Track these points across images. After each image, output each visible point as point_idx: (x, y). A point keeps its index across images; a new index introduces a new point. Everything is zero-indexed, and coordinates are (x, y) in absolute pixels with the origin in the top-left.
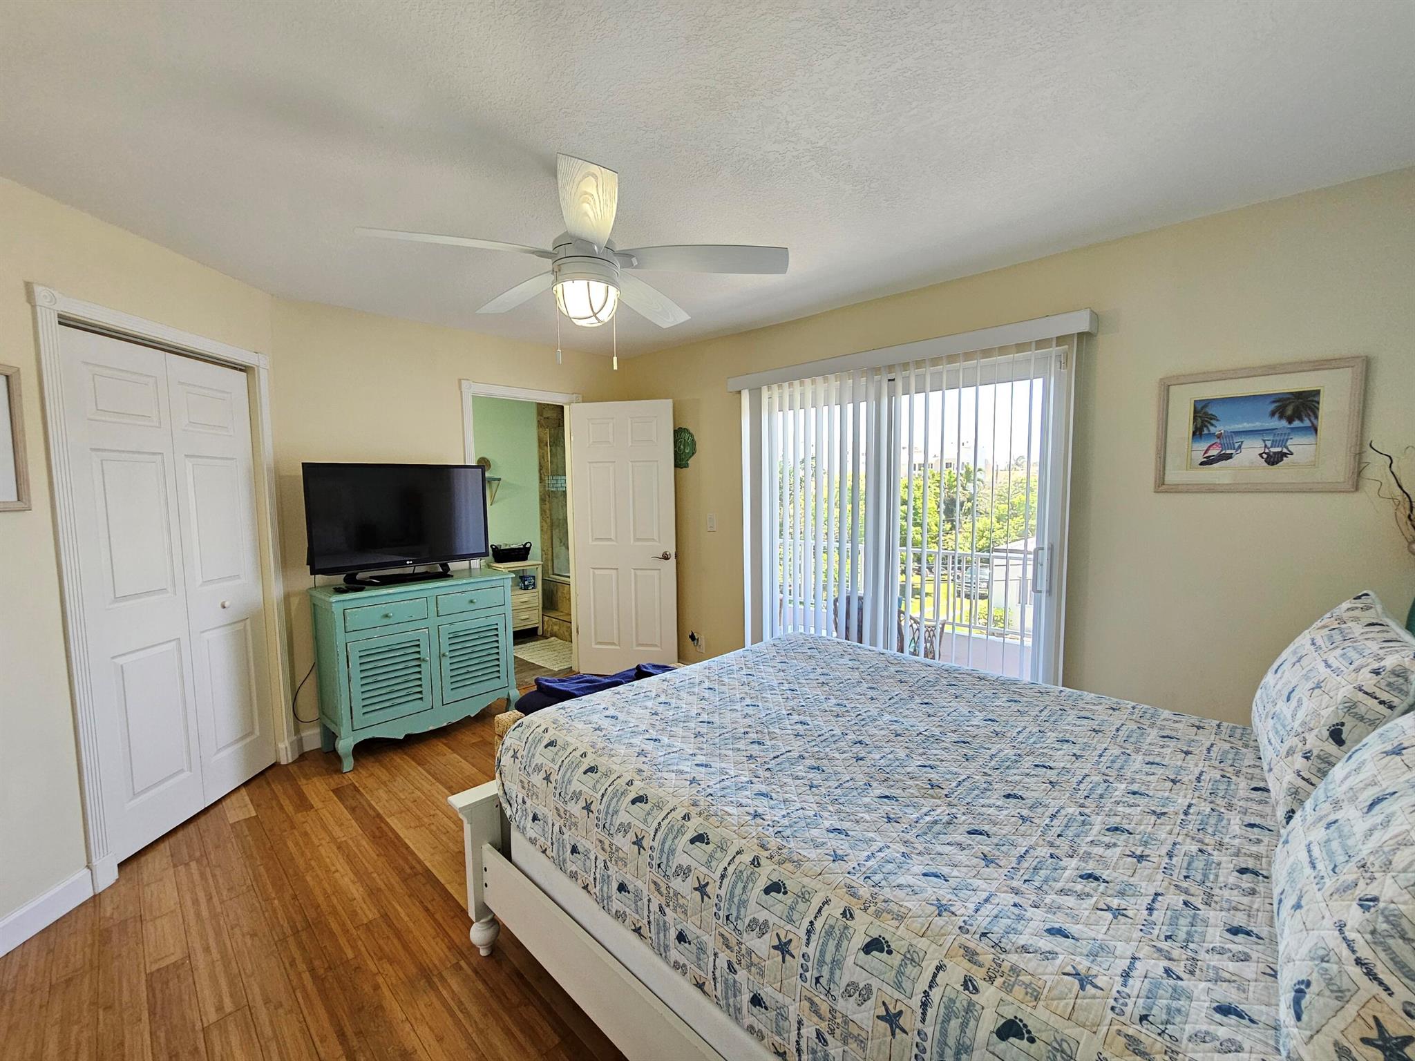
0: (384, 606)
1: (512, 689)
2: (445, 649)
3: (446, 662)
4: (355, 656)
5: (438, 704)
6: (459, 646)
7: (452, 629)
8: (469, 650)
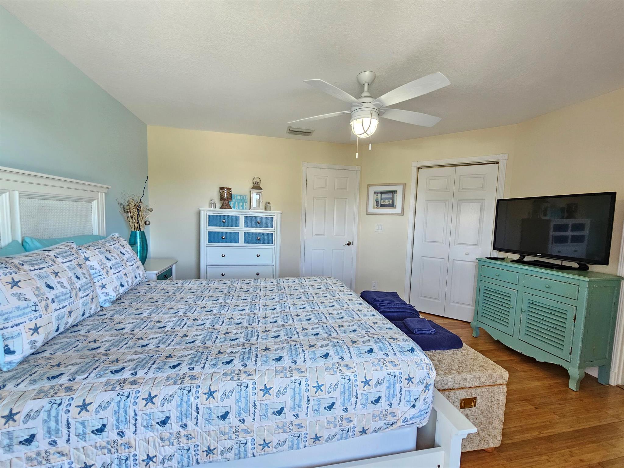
1: (573, 366)
2: (525, 308)
3: (524, 316)
4: (482, 288)
5: (516, 336)
6: (534, 311)
7: (532, 298)
8: (541, 317)
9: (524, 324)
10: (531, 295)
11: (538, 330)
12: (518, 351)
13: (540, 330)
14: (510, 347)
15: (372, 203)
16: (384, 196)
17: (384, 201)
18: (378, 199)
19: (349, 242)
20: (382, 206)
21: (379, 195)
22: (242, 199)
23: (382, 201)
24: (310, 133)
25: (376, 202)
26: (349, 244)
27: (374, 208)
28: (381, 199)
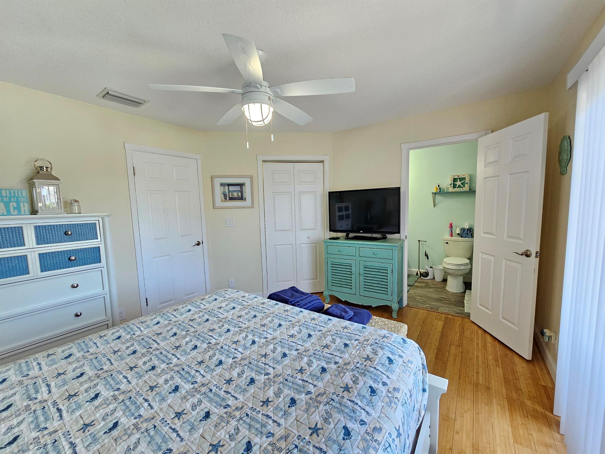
0: (339, 247)
1: (394, 303)
2: (362, 272)
3: (362, 278)
4: (330, 263)
5: (358, 294)
6: (368, 272)
7: (366, 264)
8: (373, 276)
9: (362, 283)
10: (365, 261)
11: (371, 286)
12: (360, 304)
13: (373, 285)
14: (355, 303)
15: (219, 196)
16: (231, 188)
17: (232, 194)
18: (225, 192)
19: (198, 242)
20: (231, 199)
21: (226, 188)
22: (15, 196)
23: (230, 193)
24: (141, 104)
25: (224, 195)
26: (198, 244)
27: (222, 201)
28: (229, 192)
